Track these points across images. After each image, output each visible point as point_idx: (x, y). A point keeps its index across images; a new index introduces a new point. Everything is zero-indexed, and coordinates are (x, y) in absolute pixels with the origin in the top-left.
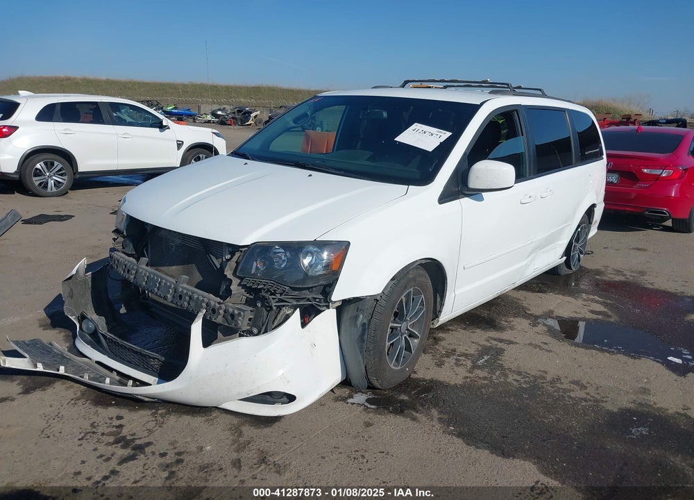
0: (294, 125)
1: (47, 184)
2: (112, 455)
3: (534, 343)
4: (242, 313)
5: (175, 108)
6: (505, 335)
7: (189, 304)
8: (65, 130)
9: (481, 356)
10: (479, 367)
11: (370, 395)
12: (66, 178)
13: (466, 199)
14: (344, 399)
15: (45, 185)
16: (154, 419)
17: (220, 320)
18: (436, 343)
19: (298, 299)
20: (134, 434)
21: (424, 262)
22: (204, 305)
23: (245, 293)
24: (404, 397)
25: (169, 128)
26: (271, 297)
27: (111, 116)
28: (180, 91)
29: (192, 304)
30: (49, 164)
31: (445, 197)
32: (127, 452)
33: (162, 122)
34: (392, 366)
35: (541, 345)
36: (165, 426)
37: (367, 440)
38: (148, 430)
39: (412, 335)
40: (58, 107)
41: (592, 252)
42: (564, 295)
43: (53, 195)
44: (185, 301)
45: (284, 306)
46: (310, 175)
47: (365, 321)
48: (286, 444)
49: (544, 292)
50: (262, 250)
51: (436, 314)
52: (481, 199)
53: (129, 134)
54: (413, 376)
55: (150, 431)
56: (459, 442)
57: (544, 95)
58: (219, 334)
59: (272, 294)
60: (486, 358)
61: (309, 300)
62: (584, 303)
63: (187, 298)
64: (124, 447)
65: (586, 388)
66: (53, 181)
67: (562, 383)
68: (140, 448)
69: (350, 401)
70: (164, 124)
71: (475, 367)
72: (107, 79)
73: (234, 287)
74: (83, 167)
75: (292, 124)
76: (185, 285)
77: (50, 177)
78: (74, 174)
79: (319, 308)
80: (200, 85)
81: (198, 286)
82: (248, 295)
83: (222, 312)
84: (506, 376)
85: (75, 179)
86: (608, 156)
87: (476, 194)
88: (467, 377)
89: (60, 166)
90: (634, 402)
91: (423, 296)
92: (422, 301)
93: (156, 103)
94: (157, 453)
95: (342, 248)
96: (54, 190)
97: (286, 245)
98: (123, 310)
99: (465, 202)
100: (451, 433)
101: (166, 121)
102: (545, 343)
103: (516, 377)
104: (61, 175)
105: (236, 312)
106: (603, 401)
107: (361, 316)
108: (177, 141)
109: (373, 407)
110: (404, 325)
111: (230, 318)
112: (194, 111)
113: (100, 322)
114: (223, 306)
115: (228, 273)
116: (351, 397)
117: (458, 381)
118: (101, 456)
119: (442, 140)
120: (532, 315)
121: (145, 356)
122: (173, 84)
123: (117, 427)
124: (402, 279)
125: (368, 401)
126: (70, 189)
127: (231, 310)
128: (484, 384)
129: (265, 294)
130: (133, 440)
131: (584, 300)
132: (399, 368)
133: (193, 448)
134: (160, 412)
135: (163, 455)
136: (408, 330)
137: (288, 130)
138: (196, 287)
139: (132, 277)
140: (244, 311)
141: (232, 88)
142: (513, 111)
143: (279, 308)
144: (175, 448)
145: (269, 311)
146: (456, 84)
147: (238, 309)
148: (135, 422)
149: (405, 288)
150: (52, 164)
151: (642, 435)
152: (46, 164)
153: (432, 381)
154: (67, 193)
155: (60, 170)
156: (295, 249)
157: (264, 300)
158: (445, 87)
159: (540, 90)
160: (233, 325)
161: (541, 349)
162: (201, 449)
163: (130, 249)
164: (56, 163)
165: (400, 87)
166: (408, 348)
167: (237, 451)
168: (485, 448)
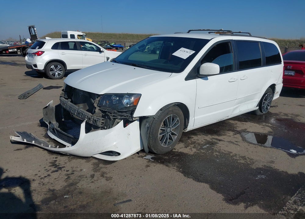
0: (139, 49)
1: (55, 74)
2: (50, 170)
3: (232, 141)
4: (99, 120)
5: (115, 44)
6: (220, 138)
7: (82, 116)
8: (62, 53)
9: (205, 145)
10: (203, 149)
11: (153, 156)
12: (62, 72)
13: (200, 79)
14: (142, 157)
15: (54, 75)
16: (68, 159)
17: (91, 122)
18: (189, 139)
19: (121, 116)
20: (60, 164)
21: (177, 104)
22: (86, 117)
23: (101, 113)
24: (166, 157)
25: (103, 52)
26: (110, 115)
27: (80, 47)
28: (118, 37)
29: (83, 116)
30: (56, 66)
31: (188, 78)
32: (56, 169)
33: (100, 49)
34: (162, 145)
35: (234, 142)
36: (71, 162)
37: (145, 172)
38: (65, 162)
39: (173, 134)
40: (60, 44)
41: (277, 106)
42: (255, 123)
43: (57, 79)
44: (80, 115)
45: (116, 118)
46: (135, 69)
47: (149, 126)
48: (113, 170)
49: (246, 122)
50: (108, 96)
51: (186, 126)
52: (207, 79)
53: (87, 54)
54: (174, 150)
55: (66, 163)
56: (182, 175)
57: (250, 36)
58: (92, 128)
59: (111, 113)
60: (207, 146)
61: (125, 116)
62: (262, 127)
63: (81, 114)
64: (55, 167)
65: (246, 159)
66: (57, 73)
67: (236, 157)
68: (60, 168)
69: (145, 157)
70: (101, 50)
71: (201, 148)
72: (89, 33)
73: (97, 110)
74: (69, 68)
75: (138, 49)
76: (81, 110)
77: (56, 71)
78: (65, 70)
79: (129, 119)
80: (126, 34)
81: (87, 111)
82: (103, 114)
83: (92, 119)
84: (213, 153)
85: (66, 72)
86: (284, 63)
87: (205, 77)
88: (196, 152)
89: (60, 67)
90: (265, 166)
91: (178, 118)
92: (178, 120)
93: (107, 42)
94: (66, 170)
95: (138, 96)
96: (58, 76)
97: (117, 95)
98: (63, 120)
99: (199, 80)
100: (180, 171)
101: (102, 49)
102: (237, 142)
103: (217, 153)
104: (61, 71)
105: (97, 119)
106: (251, 165)
107: (147, 124)
108: (107, 57)
109: (152, 160)
110: (169, 129)
111: (94, 122)
112: (123, 45)
113: (55, 124)
114: (93, 117)
115: (95, 105)
116: (145, 156)
117: (192, 153)
118: (46, 170)
119: (190, 54)
120: (236, 130)
121: (69, 137)
122: (115, 34)
123: (54, 161)
124: (165, 110)
125: (152, 158)
126: (64, 77)
127: (95, 119)
128: (202, 155)
129: (108, 114)
130: (59, 166)
131: (263, 125)
132: (166, 146)
133: (79, 169)
134: (71, 157)
135: (67, 171)
136: (171, 131)
137: (137, 51)
138: (86, 111)
139: (65, 106)
140: (99, 119)
141: (139, 35)
142: (229, 42)
143: (115, 119)
144: (72, 169)
145: (110, 120)
146: (213, 31)
147: (98, 118)
148: (61, 160)
149: (167, 114)
150: (57, 66)
151: (262, 179)
152: (55, 66)
153: (180, 153)
154: (63, 78)
155: (60, 69)
156: (121, 96)
157: (108, 115)
158: (209, 33)
159: (249, 33)
160: (96, 125)
161: (233, 144)
162: (81, 170)
163: (66, 97)
164: (59, 66)
165: (187, 33)
166: (171, 138)
167: (94, 172)
168: (192, 178)
